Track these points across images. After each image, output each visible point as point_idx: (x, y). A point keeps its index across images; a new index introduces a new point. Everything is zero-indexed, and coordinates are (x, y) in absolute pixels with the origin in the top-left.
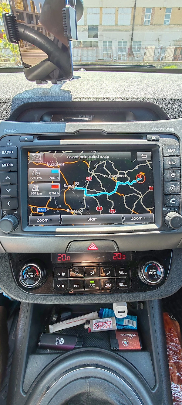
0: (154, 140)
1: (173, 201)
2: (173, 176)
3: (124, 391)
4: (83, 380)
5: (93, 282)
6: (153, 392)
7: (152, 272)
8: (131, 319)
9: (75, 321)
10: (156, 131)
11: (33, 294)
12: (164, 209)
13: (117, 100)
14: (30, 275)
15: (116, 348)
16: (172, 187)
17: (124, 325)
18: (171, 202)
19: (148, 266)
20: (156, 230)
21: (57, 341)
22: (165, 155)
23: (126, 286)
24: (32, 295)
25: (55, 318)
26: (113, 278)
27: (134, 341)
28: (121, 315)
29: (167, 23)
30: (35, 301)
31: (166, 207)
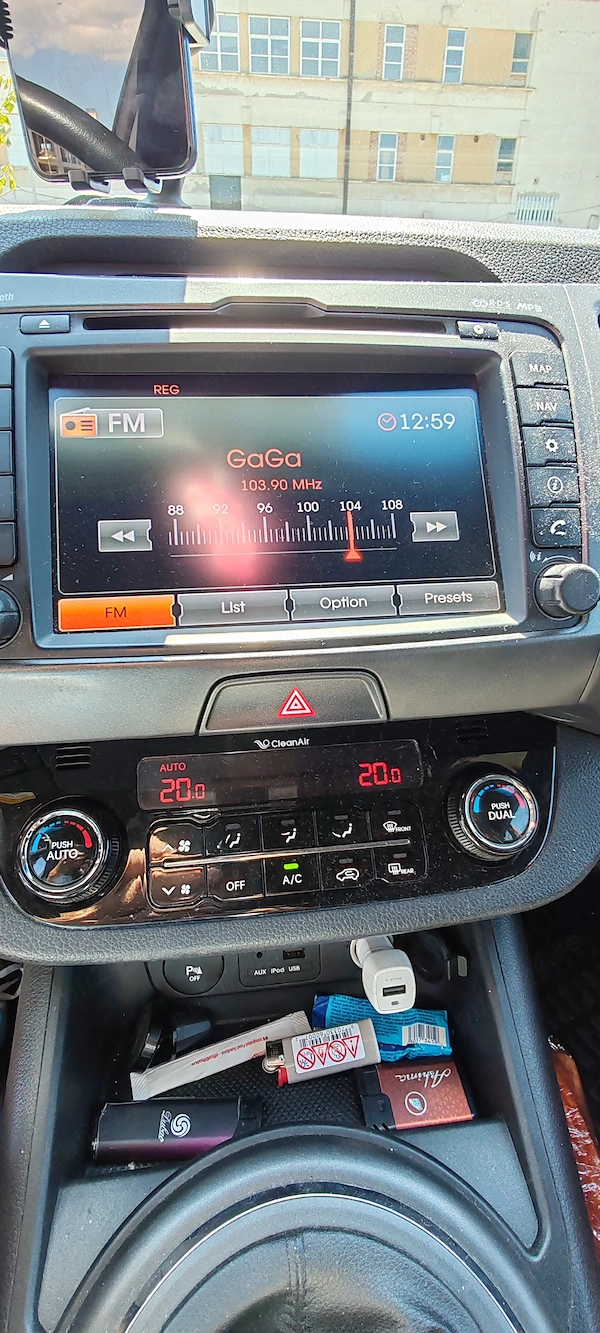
0: (479, 338)
1: (558, 528)
2: (552, 447)
3: (432, 1267)
4: (279, 1246)
5: (295, 866)
6: (536, 1259)
7: (498, 812)
8: (427, 1023)
9: (228, 1051)
10: (484, 310)
11: (72, 928)
12: (532, 556)
13: (347, 240)
14: (58, 851)
15: (384, 1125)
16: (552, 482)
17: (404, 1044)
18: (553, 530)
19: (482, 791)
20: (511, 629)
21: (162, 1125)
22: (522, 383)
23: (412, 871)
24: (68, 930)
25: (151, 1043)
26: (365, 846)
27: (447, 1094)
28: (393, 1004)
29: (445, 178)
30: (79, 951)
31: (538, 548)
